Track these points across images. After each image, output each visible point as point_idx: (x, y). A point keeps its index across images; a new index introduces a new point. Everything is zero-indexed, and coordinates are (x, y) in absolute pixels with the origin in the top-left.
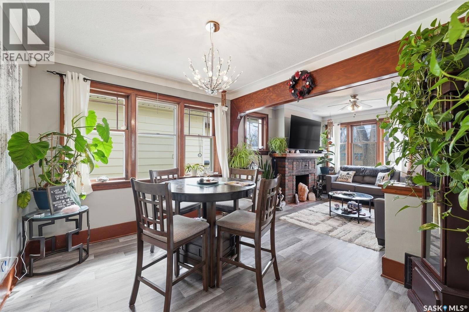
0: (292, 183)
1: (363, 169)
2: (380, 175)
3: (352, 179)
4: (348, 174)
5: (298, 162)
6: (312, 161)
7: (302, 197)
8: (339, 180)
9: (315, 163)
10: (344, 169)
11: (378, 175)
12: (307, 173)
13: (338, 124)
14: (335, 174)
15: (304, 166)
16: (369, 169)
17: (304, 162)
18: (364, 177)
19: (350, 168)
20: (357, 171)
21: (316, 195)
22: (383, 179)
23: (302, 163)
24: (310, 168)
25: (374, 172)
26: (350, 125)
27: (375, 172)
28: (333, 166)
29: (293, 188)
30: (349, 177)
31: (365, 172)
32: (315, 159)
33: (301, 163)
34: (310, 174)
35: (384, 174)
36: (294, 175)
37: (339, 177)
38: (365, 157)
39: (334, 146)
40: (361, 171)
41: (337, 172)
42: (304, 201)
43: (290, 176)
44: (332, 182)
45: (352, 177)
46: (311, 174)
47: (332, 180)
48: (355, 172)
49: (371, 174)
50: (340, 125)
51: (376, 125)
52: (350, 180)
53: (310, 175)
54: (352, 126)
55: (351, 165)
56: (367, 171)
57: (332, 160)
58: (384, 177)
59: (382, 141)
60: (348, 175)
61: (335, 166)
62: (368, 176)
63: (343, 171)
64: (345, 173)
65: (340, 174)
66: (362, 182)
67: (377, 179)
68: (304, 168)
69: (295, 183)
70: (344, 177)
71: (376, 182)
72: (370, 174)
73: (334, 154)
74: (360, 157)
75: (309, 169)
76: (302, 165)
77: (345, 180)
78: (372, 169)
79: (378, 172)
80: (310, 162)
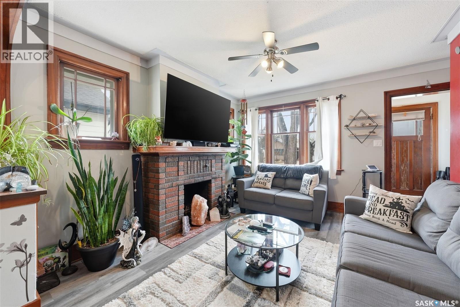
0: (177, 199)
1: (285, 169)
2: (306, 177)
3: (271, 183)
4: (266, 176)
5: (189, 162)
6: (217, 158)
7: (197, 219)
8: (256, 185)
9: (222, 162)
10: (262, 169)
11: (304, 177)
12: (207, 178)
13: (256, 109)
14: (251, 175)
15: (202, 167)
16: (292, 168)
17: (202, 161)
18: (287, 179)
19: (269, 167)
20: (278, 171)
21: (221, 212)
22: (310, 184)
23: (199, 162)
24: (213, 169)
25: (298, 173)
26: (270, 110)
27: (300, 173)
28: (249, 165)
29: (179, 207)
30: (268, 180)
31: (287, 172)
32: (222, 155)
33: (196, 163)
34: (213, 178)
35: (312, 176)
36: (181, 185)
37: (256, 180)
38: (286, 153)
39: (250, 138)
40: (282, 172)
41: (254, 173)
42: (199, 226)
43: (172, 187)
44: (245, 190)
45: (271, 179)
46: (215, 178)
47: (246, 185)
48: (275, 173)
49: (295, 176)
50: (258, 110)
51: (299, 110)
52: (269, 185)
53: (213, 181)
54: (272, 112)
55: (271, 163)
56: (290, 172)
57: (247, 157)
58: (311, 181)
59: (306, 131)
60: (267, 178)
61: (252, 165)
62: (291, 178)
63: (260, 171)
64: (262, 175)
65: (257, 176)
66: (283, 187)
67: (302, 183)
68: (202, 170)
69: (182, 198)
70: (262, 181)
71: (301, 188)
72: (293, 176)
73: (251, 148)
74: (282, 152)
75: (211, 171)
76: (199, 166)
77: (262, 185)
78: (296, 169)
79: (303, 173)
80: (213, 161)
